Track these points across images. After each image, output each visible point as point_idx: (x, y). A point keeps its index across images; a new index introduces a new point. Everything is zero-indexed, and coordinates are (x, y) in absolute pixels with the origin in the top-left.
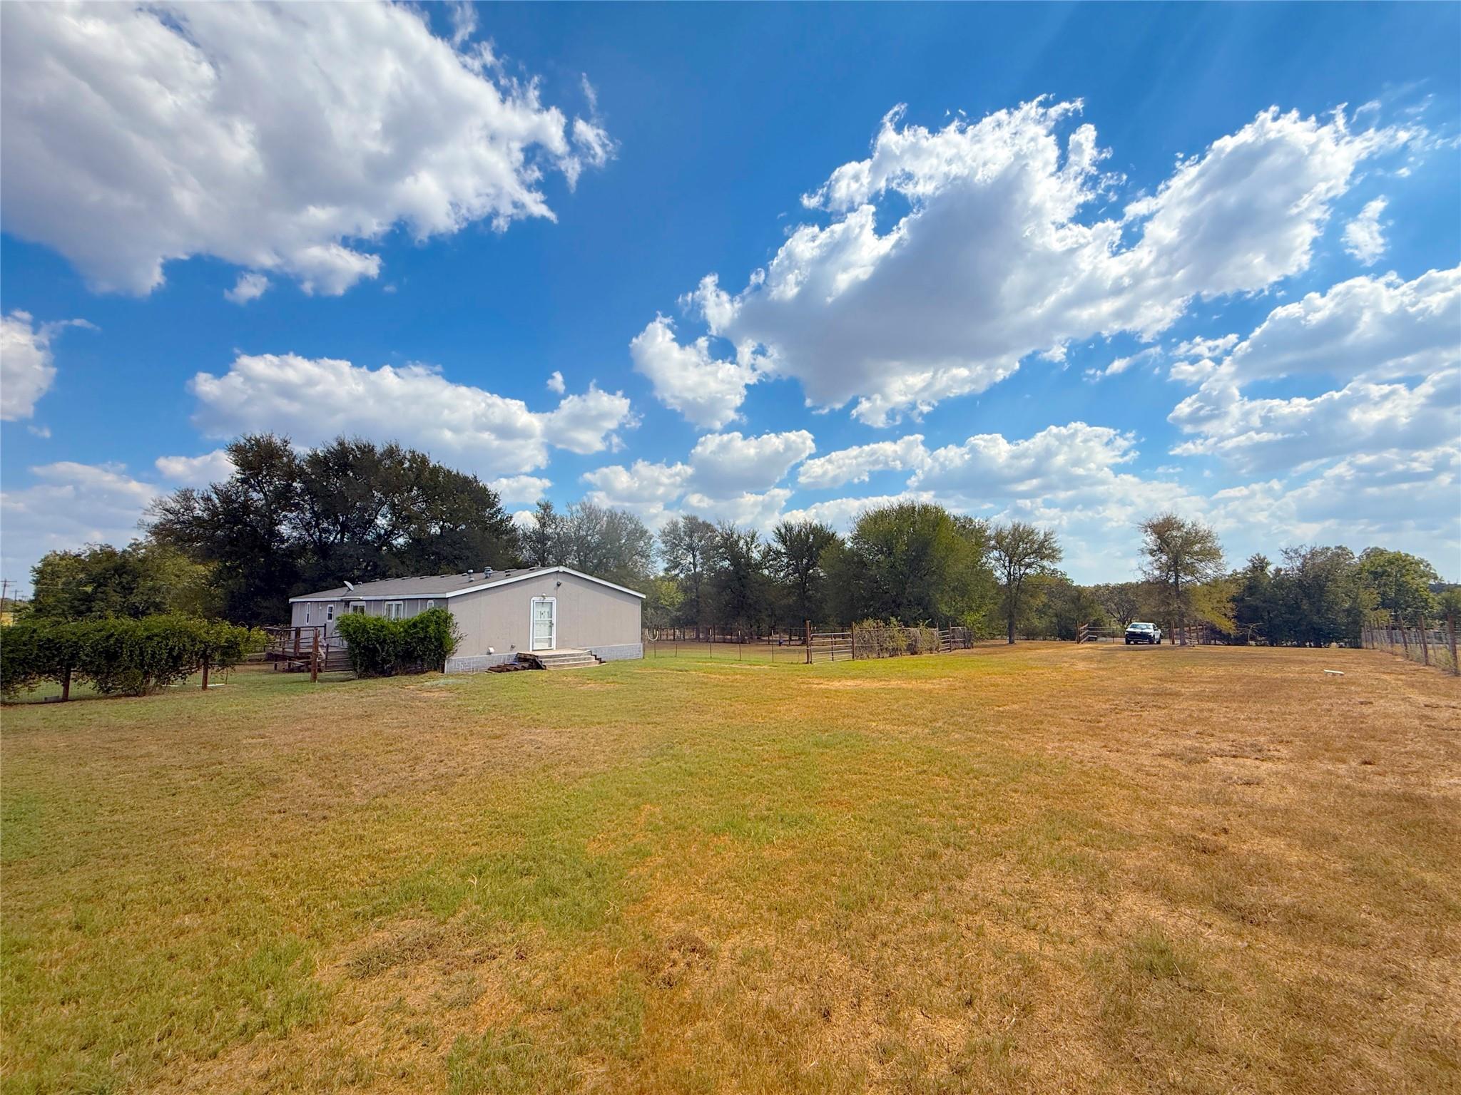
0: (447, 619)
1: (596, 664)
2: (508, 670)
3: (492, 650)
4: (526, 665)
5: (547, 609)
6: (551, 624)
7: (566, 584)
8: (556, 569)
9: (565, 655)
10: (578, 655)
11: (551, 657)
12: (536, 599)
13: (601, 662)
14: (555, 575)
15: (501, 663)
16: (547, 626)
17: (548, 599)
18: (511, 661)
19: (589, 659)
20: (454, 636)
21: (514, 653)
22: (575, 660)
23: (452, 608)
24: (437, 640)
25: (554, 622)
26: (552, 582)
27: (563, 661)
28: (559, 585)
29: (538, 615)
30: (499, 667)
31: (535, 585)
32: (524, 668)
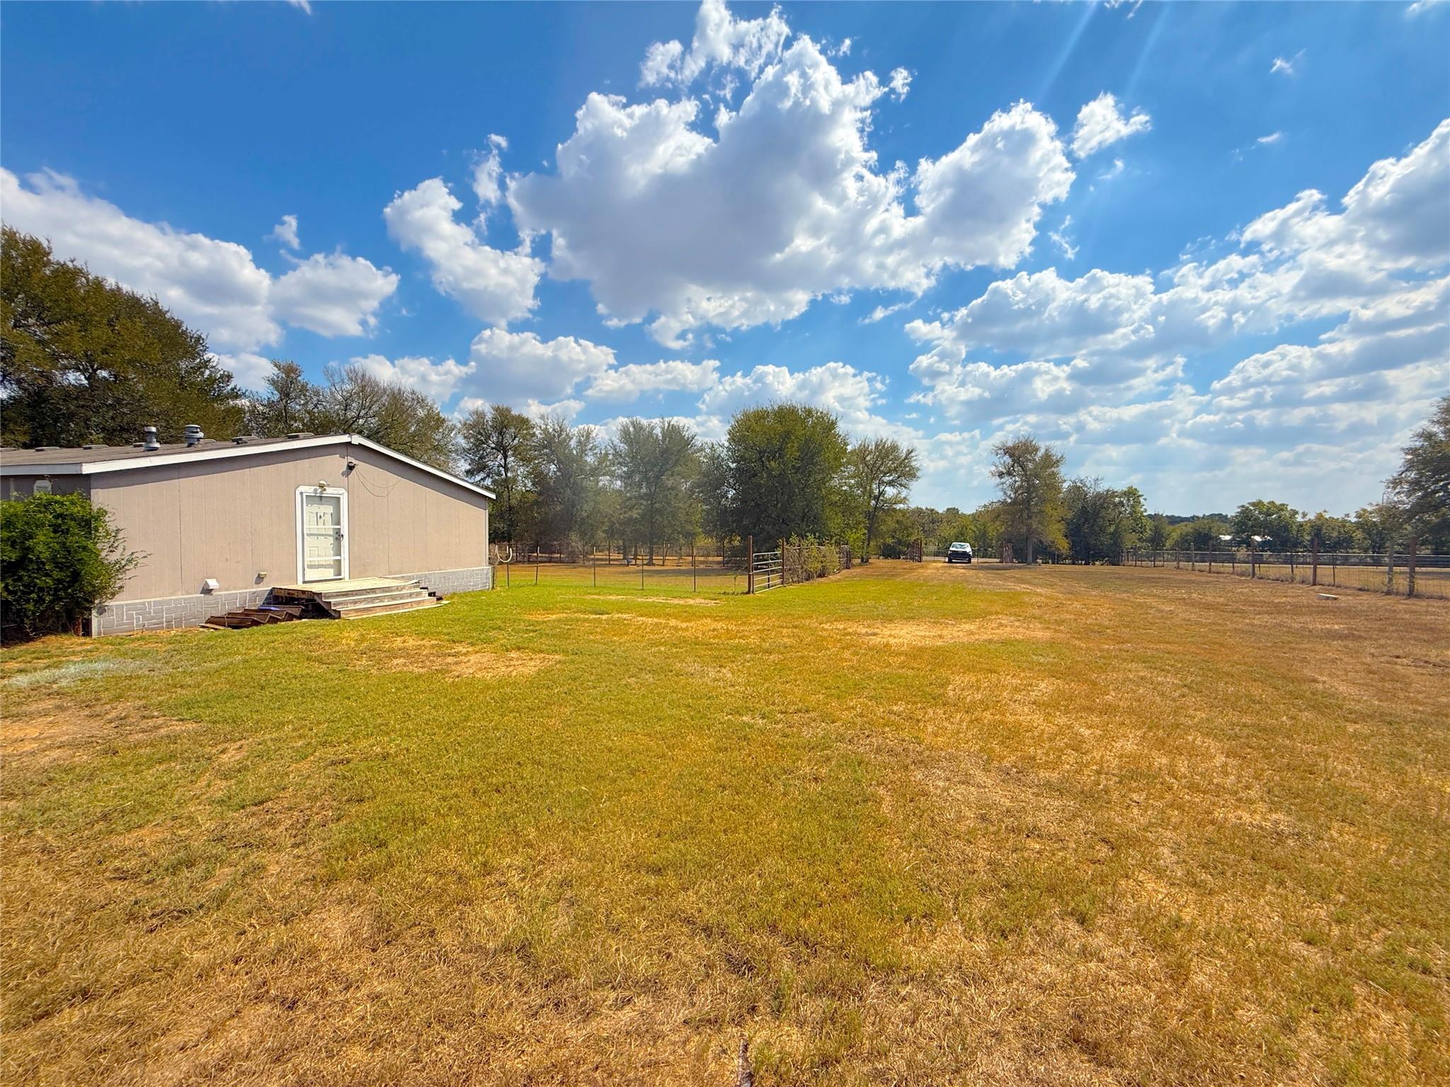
0: (89, 524)
1: (431, 603)
2: (257, 623)
3: (213, 583)
4: (296, 611)
5: (329, 509)
6: (338, 536)
7: (362, 467)
8: (345, 439)
9: (373, 590)
10: (397, 588)
11: (346, 594)
12: (308, 490)
13: (440, 599)
14: (344, 450)
15: (236, 607)
16: (331, 540)
17: (330, 491)
18: (258, 603)
19: (418, 594)
20: (113, 558)
21: (265, 588)
22: (393, 598)
23: (100, 498)
24: (58, 565)
25: (345, 531)
26: (337, 463)
27: (373, 600)
28: (351, 468)
29: (313, 519)
30: (231, 615)
31: (305, 464)
32: (291, 617)
